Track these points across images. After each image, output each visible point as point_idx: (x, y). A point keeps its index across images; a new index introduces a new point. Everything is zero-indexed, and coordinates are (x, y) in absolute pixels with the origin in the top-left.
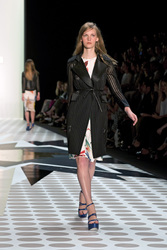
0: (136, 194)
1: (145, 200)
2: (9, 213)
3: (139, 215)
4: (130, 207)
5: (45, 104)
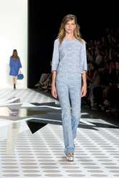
1: (112, 144)
2: (16, 153)
3: (108, 154)
4: (101, 149)
5: (42, 77)
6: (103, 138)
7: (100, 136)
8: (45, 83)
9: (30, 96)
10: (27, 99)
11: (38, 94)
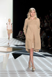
0: (49, 62)
6: (48, 61)
7: (47, 60)
8: (21, 36)
9: (14, 42)
10: (12, 43)
11: (18, 41)
